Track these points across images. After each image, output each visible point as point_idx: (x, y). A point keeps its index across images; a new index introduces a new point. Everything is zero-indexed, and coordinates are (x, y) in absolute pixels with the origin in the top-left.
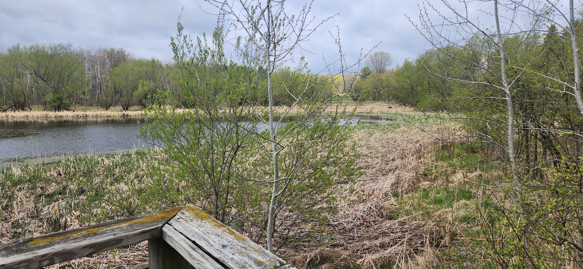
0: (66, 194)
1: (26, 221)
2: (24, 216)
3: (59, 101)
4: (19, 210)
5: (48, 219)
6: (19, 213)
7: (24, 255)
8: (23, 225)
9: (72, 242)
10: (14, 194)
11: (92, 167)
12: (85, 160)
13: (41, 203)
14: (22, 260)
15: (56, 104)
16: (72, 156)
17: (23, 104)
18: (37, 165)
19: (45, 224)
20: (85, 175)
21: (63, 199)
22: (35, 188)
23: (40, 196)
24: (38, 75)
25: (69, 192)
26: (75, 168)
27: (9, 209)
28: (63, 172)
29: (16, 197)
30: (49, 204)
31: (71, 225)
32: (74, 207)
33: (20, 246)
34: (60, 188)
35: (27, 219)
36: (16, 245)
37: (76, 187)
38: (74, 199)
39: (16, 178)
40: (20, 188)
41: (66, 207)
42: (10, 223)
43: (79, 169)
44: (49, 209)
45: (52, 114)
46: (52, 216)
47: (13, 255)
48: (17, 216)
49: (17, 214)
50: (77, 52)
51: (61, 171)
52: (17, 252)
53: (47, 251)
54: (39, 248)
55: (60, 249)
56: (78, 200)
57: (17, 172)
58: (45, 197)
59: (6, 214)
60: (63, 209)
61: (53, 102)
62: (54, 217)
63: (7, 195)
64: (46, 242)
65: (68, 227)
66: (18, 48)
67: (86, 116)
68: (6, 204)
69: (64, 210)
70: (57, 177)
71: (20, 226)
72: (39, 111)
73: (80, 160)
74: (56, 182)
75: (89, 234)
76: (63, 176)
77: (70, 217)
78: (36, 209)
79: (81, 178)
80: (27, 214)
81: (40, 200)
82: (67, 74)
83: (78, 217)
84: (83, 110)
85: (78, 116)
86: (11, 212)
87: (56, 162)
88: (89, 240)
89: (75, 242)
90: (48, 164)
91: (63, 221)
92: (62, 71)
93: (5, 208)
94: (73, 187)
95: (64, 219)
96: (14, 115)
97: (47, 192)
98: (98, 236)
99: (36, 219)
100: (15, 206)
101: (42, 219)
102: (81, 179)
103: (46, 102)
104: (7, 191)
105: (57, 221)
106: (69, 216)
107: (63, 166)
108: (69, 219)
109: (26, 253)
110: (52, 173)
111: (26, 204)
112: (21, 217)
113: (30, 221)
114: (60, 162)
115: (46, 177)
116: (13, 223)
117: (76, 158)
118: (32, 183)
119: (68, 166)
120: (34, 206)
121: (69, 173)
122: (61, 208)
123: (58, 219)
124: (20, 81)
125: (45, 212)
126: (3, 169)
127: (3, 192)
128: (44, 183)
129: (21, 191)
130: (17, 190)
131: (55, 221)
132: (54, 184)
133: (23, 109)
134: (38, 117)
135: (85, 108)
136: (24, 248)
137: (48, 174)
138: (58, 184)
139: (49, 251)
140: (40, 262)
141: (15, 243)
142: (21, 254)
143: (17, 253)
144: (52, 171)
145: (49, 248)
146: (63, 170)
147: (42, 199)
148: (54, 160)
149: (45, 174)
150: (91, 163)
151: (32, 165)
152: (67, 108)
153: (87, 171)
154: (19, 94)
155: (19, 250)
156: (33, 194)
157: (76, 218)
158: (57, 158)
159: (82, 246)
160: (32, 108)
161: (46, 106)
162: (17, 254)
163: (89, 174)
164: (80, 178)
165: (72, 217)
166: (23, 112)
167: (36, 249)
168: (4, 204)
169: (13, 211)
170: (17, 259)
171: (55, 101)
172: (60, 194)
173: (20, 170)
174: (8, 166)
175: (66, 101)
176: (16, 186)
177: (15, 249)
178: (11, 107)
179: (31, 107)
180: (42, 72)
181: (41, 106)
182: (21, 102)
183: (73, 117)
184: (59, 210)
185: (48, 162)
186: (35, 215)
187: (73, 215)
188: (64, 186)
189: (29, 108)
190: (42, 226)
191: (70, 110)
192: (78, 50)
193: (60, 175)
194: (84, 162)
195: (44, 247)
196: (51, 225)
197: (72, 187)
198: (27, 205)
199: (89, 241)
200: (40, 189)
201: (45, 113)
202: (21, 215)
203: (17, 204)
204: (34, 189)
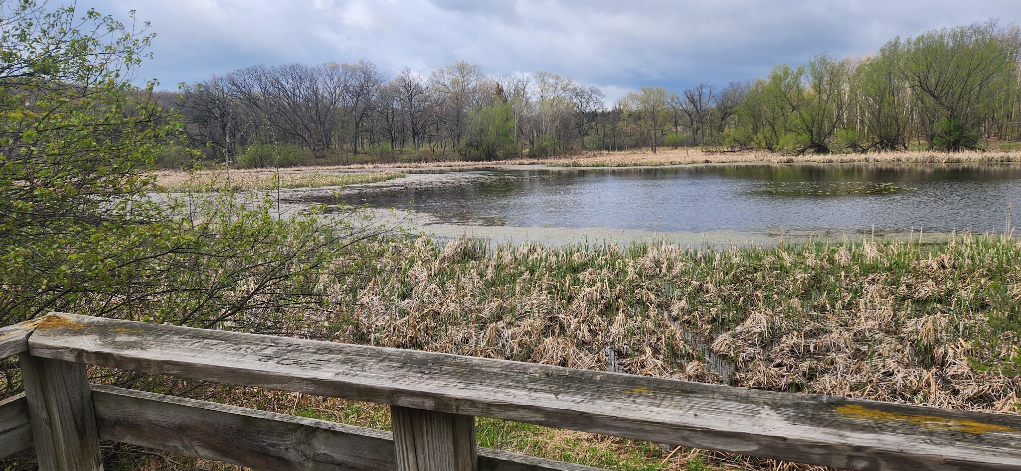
0: (950, 305)
1: (877, 336)
2: (873, 326)
3: (958, 133)
4: (867, 315)
5: (913, 342)
6: (866, 319)
7: (823, 433)
8: (870, 341)
9: (923, 440)
10: (863, 287)
11: (1008, 261)
12: (994, 246)
13: (904, 312)
14: (816, 440)
15: (952, 139)
16: (971, 236)
17: (895, 139)
18: (905, 245)
19: (908, 348)
20: (991, 274)
21: (945, 313)
22: (896, 283)
23: (904, 298)
24: (926, 88)
25: (957, 302)
26: (973, 259)
27: (853, 310)
28: (950, 263)
29: (865, 292)
30: (919, 316)
31: (955, 364)
32: (963, 331)
33: (820, 409)
34: (941, 292)
35: (878, 332)
36: (814, 404)
37: (972, 295)
38: (966, 316)
39: (868, 261)
40: (873, 280)
41: (947, 329)
42: (852, 334)
43: (981, 261)
44: (918, 325)
45: (942, 156)
46: (922, 339)
47: (804, 424)
48: (863, 325)
49: (863, 320)
50: (1003, 35)
51: (946, 261)
52: (811, 421)
53: (865, 441)
54: (854, 427)
55: (892, 447)
56: (971, 321)
57: (870, 251)
58: (913, 302)
59: (847, 316)
60: (942, 331)
61: (946, 134)
62: (925, 342)
63: (852, 286)
64: (868, 418)
65: (949, 366)
66: (896, 44)
67: (1009, 160)
68: (849, 301)
69: (944, 332)
70: (937, 270)
71: (866, 341)
72: (919, 150)
73: (985, 245)
74: (935, 279)
75: (963, 432)
76: (949, 270)
77: (953, 349)
78: (894, 319)
79: (982, 279)
80: (880, 324)
81: (903, 305)
82: (978, 80)
83: (967, 353)
84: (1003, 149)
85: (990, 160)
86: (856, 315)
87: (938, 244)
88: (961, 447)
89: (928, 441)
90: (924, 245)
91: (940, 352)
92: (969, 75)
93: (847, 307)
94: (966, 293)
95: (942, 350)
96: (878, 158)
97: (917, 294)
98: (985, 447)
99: (893, 337)
100: (861, 306)
101: (903, 338)
102: (982, 281)
103: (934, 135)
104: (853, 281)
105: (929, 349)
106: (953, 346)
107: (951, 251)
108: (951, 352)
109: (827, 430)
110: (929, 262)
111: (879, 307)
112: (869, 326)
113: (883, 337)
114: (946, 243)
115: (918, 267)
116: (855, 335)
117: (977, 242)
118: (893, 273)
119: (960, 254)
120: (892, 314)
121: (961, 266)
122: (939, 328)
123: (930, 345)
124: (894, 101)
125: (910, 329)
126: (851, 245)
127: (847, 282)
128: (914, 277)
129: (873, 284)
130: (867, 282)
131: (926, 348)
132: (930, 282)
133: (893, 149)
134: (916, 161)
135: (1008, 144)
136: (826, 415)
137: (923, 263)
138: (938, 283)
139: (870, 441)
140: (850, 458)
141: (812, 400)
142: (818, 426)
143: (812, 423)
144: (930, 258)
145: (872, 436)
146: (950, 259)
147: (906, 304)
148: (935, 240)
149: (917, 263)
150: (1007, 254)
151: (896, 244)
152: (971, 145)
153: (997, 267)
154: (889, 122)
155: (817, 416)
156: (893, 293)
157: (964, 353)
158: (941, 237)
159: (945, 458)
160: (908, 145)
161: (933, 141)
162: (811, 425)
163: (1001, 275)
164: (980, 280)
165: (957, 350)
166: (892, 153)
167: (846, 428)
168: (846, 301)
169: (858, 315)
170: (809, 436)
171: (949, 133)
172: (940, 301)
173: (876, 249)
174: (859, 241)
175: (971, 131)
176: (867, 276)
177: (810, 411)
178: (875, 144)
179: (906, 145)
180: (933, 81)
181: (924, 142)
182: (891, 136)
183: (980, 161)
184: (936, 330)
185: (924, 242)
186: (893, 329)
187: (960, 347)
188: (949, 288)
189: (904, 145)
190: (903, 352)
191: (976, 148)
192: (1006, 32)
193: (944, 267)
194: (992, 251)
195: (864, 429)
196: (917, 354)
197: (963, 294)
198: (881, 309)
199: (961, 451)
200: (905, 287)
201: (928, 154)
202: (871, 323)
203: (866, 304)
204: (895, 285)
